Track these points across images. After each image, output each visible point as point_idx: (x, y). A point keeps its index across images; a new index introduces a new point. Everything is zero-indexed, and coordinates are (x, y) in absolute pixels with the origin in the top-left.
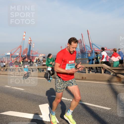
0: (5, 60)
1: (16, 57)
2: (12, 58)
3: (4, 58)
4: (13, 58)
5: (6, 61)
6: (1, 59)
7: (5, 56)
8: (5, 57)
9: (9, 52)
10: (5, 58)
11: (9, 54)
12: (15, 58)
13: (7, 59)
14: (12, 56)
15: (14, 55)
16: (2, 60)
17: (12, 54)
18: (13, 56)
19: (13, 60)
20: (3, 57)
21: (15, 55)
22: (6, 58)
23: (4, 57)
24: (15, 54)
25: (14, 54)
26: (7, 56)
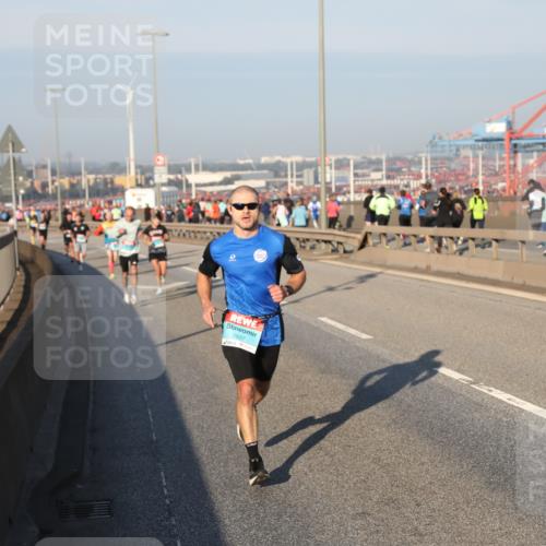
0: (472, 166)
1: (543, 151)
2: (516, 152)
3: (470, 153)
4: (519, 155)
5: (476, 170)
6: (449, 159)
7: (472, 142)
8: (473, 148)
9: (498, 119)
10: (476, 157)
11: (498, 128)
12: (535, 154)
13: (483, 158)
14: (515, 145)
15: (531, 136)
16: (453, 166)
17: (517, 127)
18: (523, 142)
19: (519, 168)
20: (458, 150)
21: (537, 137)
22: (480, 153)
23: (465, 147)
24: (535, 129)
25: (525, 133)
26: (484, 140)
